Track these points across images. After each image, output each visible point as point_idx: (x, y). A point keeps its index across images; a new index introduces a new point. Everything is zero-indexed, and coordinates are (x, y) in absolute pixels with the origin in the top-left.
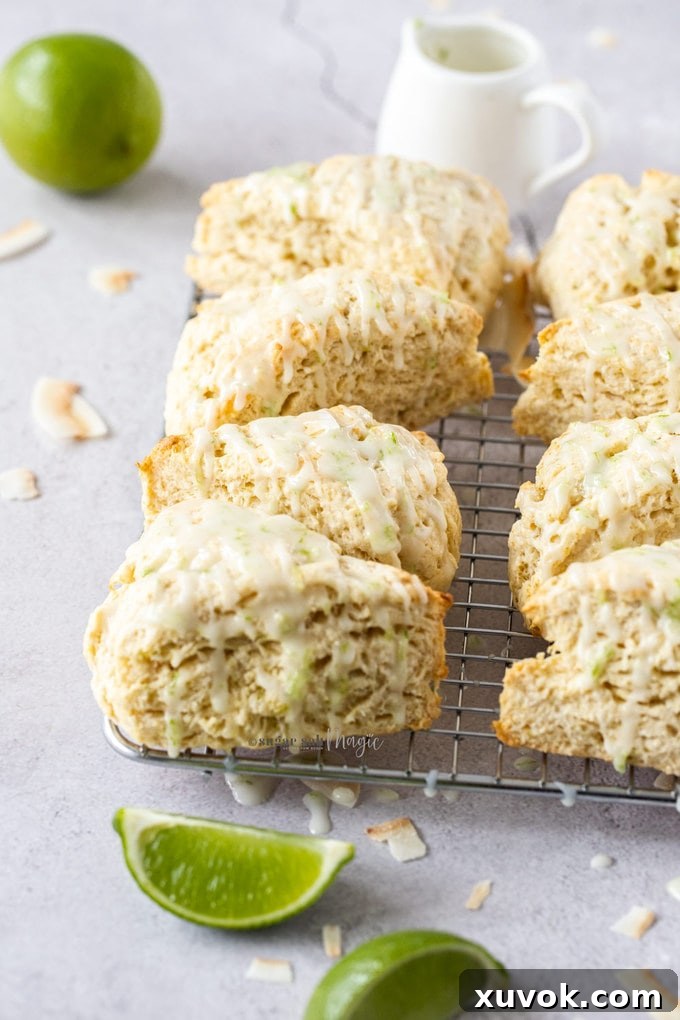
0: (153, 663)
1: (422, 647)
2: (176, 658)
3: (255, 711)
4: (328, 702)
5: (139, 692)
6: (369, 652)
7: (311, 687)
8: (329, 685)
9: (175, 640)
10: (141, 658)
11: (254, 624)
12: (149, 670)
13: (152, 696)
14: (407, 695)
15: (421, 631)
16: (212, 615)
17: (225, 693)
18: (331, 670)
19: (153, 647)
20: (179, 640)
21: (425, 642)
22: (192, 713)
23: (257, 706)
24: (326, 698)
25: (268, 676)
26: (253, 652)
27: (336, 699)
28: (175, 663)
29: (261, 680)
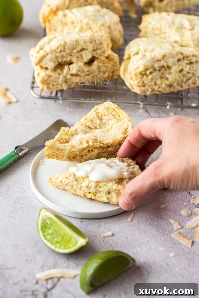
0: (143, 74)
2: (148, 72)
3: (167, 84)
5: (140, 81)
6: (191, 68)
7: (179, 77)
8: (183, 76)
9: (148, 68)
10: (140, 73)
11: (166, 62)
12: (141, 76)
13: (143, 82)
16: (156, 61)
17: (159, 80)
18: (184, 72)
19: (143, 70)
20: (149, 68)
22: (152, 85)
23: (167, 82)
24: (183, 79)
25: (169, 75)
26: (165, 70)
28: (148, 74)
29: (167, 76)
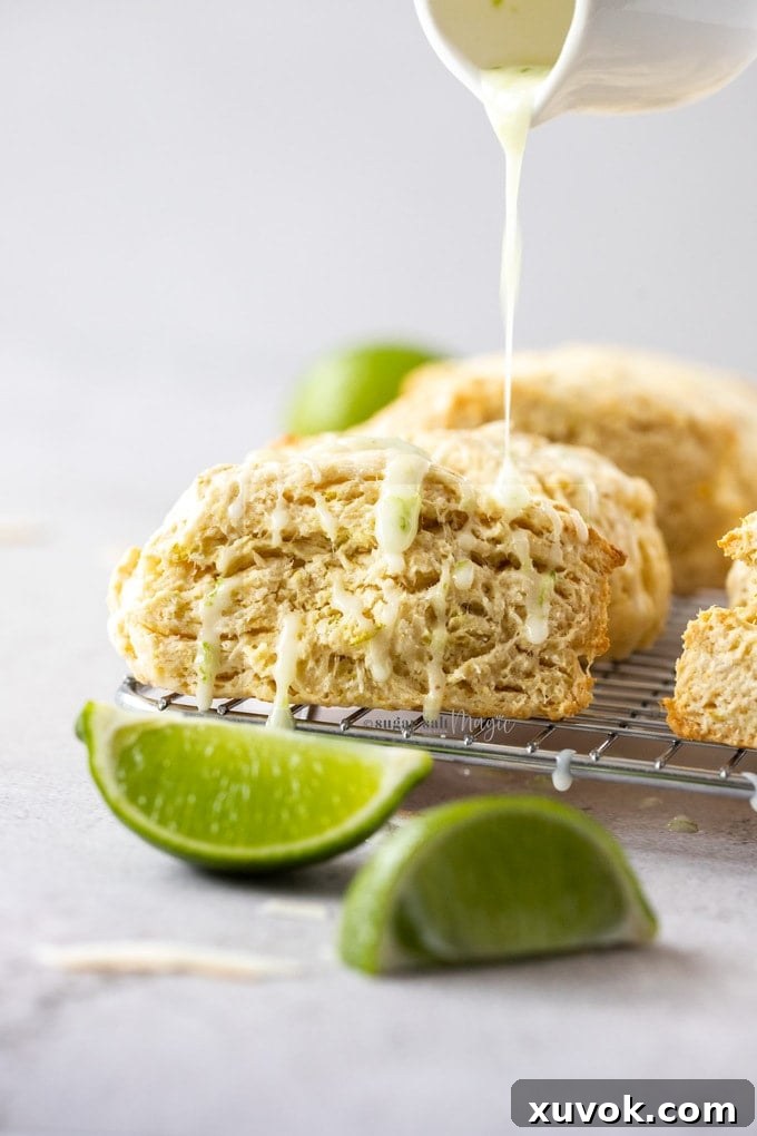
0: (197, 567)
1: (573, 599)
2: (223, 557)
3: (323, 641)
4: (427, 640)
5: (166, 600)
6: (495, 583)
7: (406, 612)
8: (431, 616)
9: (224, 530)
10: (175, 557)
12: (185, 577)
13: (183, 609)
14: (545, 664)
15: (576, 580)
16: (280, 500)
18: (437, 594)
19: (192, 537)
20: (232, 530)
21: (577, 592)
22: (235, 638)
23: (328, 634)
24: (426, 632)
25: (349, 594)
26: (332, 564)
27: (440, 635)
28: (221, 566)
29: (337, 603)
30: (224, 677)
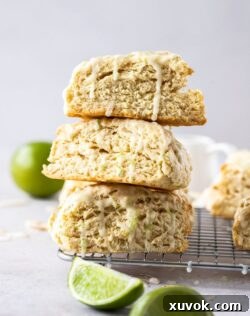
0: (77, 217)
1: (181, 220)
2: (85, 214)
3: (116, 236)
5: (70, 228)
6: (161, 217)
7: (139, 226)
8: (146, 227)
9: (85, 207)
10: (71, 215)
11: (116, 201)
12: (75, 220)
13: (75, 229)
14: (176, 238)
16: (100, 197)
17: (104, 229)
18: (146, 220)
19: (76, 209)
20: (87, 207)
22: (91, 236)
23: (117, 234)
25: (121, 222)
26: (116, 214)
27: (148, 232)
28: (85, 217)
29: (118, 224)
30: (89, 248)
